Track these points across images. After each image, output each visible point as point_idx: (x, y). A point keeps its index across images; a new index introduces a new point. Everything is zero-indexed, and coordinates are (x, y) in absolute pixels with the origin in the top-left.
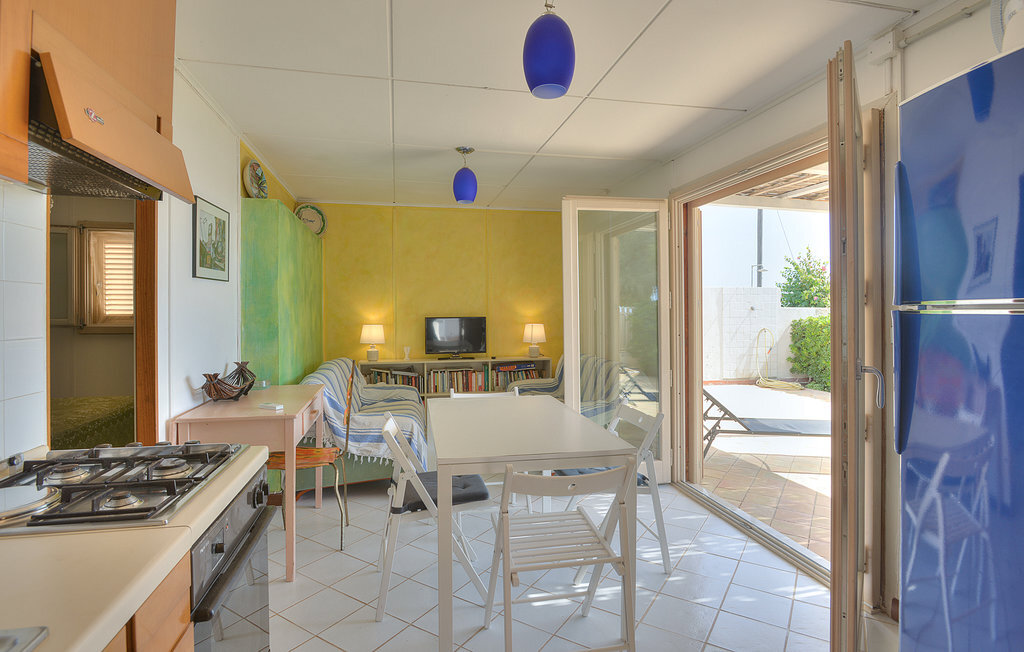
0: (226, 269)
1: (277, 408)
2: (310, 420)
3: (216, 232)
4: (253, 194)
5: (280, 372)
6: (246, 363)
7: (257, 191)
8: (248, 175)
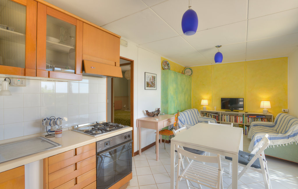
0: (156, 87)
1: (157, 120)
2: (168, 124)
3: (152, 79)
4: (165, 69)
5: (169, 111)
6: (159, 108)
7: (167, 68)
8: (164, 65)
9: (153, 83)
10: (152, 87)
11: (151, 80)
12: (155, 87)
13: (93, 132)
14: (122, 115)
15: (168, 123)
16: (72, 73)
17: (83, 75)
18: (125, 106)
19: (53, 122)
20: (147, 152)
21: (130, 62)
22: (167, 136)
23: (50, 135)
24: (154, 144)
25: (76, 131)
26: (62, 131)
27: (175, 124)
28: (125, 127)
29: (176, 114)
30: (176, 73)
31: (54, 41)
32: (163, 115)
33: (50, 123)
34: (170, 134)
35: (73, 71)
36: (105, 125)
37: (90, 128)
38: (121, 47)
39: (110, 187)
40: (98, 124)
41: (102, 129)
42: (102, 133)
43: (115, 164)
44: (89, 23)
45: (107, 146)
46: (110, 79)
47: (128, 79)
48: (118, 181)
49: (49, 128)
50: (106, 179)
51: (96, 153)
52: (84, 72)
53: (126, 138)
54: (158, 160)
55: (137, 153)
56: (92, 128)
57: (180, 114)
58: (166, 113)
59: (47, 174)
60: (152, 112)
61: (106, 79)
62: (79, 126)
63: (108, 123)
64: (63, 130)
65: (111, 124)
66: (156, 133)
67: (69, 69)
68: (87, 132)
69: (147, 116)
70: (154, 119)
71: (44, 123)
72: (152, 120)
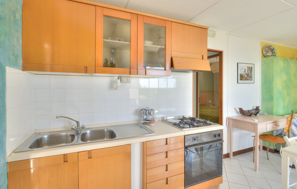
1: (256, 120)
2: (273, 127)
3: (248, 70)
4: (268, 56)
5: (274, 111)
6: (259, 107)
7: (271, 54)
8: (265, 51)
9: (250, 75)
10: (248, 80)
11: (246, 72)
12: (252, 80)
13: (181, 125)
14: (208, 111)
15: (275, 126)
16: (162, 70)
17: (172, 71)
18: (210, 102)
19: (148, 112)
20: (240, 157)
21: (218, 53)
22: (272, 144)
23: (146, 123)
24: (251, 150)
25: (165, 122)
26: (154, 120)
27: (287, 129)
28: (213, 125)
29: (288, 115)
30: (286, 60)
31: (149, 43)
32: (265, 115)
33: (146, 113)
34: (278, 141)
35: (164, 68)
36: (191, 120)
37: (178, 121)
38: (209, 39)
39: (198, 184)
40: (184, 118)
41: (189, 123)
42: (190, 127)
43: (202, 162)
44: (177, 21)
45: (195, 141)
46: (195, 73)
47: (214, 72)
48: (206, 181)
49: (145, 117)
50: (194, 174)
51: (185, 146)
52: (172, 68)
53: (215, 137)
54: (257, 170)
55: (227, 156)
56: (180, 122)
57: (295, 117)
58: (270, 113)
59: (145, 156)
60: (248, 111)
61: (192, 73)
62: (168, 118)
63: (194, 118)
64: (156, 120)
65: (198, 119)
66: (254, 136)
67: (159, 67)
68: (175, 124)
69: (241, 115)
70: (251, 120)
71: (142, 113)
72: (248, 119)
